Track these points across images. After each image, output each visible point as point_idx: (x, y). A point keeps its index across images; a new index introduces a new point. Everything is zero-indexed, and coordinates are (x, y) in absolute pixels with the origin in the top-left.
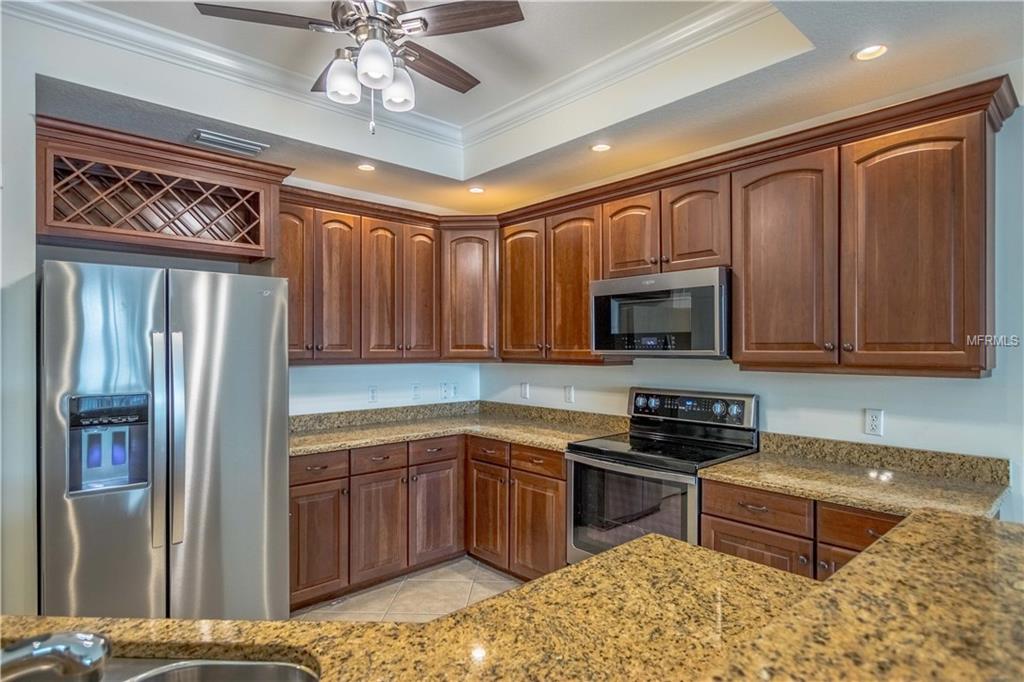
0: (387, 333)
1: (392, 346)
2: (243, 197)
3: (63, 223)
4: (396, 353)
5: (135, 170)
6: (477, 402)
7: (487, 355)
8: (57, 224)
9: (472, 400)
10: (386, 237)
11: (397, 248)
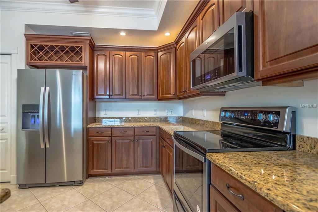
0: (136, 90)
1: (138, 94)
2: (78, 48)
3: (33, 61)
4: (140, 97)
5: (48, 45)
6: (181, 117)
7: (172, 97)
8: (31, 61)
9: (179, 116)
10: (135, 57)
11: (139, 61)
